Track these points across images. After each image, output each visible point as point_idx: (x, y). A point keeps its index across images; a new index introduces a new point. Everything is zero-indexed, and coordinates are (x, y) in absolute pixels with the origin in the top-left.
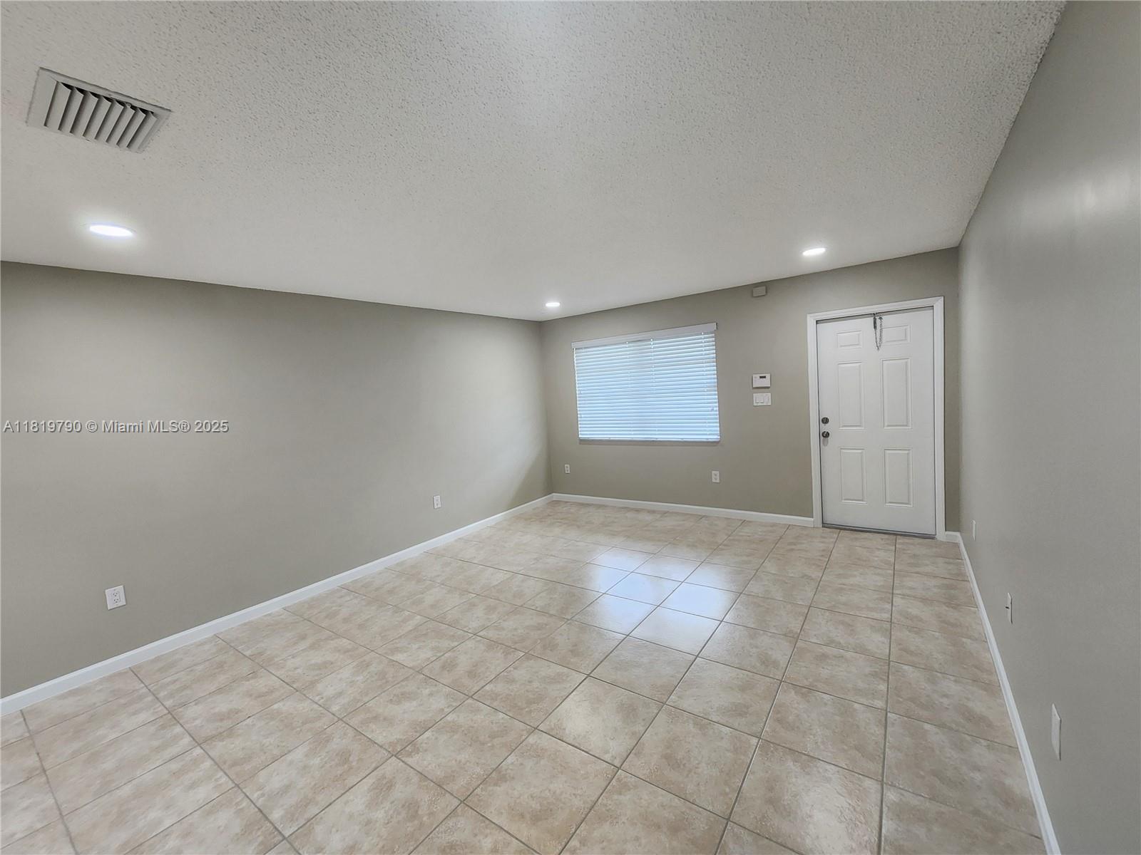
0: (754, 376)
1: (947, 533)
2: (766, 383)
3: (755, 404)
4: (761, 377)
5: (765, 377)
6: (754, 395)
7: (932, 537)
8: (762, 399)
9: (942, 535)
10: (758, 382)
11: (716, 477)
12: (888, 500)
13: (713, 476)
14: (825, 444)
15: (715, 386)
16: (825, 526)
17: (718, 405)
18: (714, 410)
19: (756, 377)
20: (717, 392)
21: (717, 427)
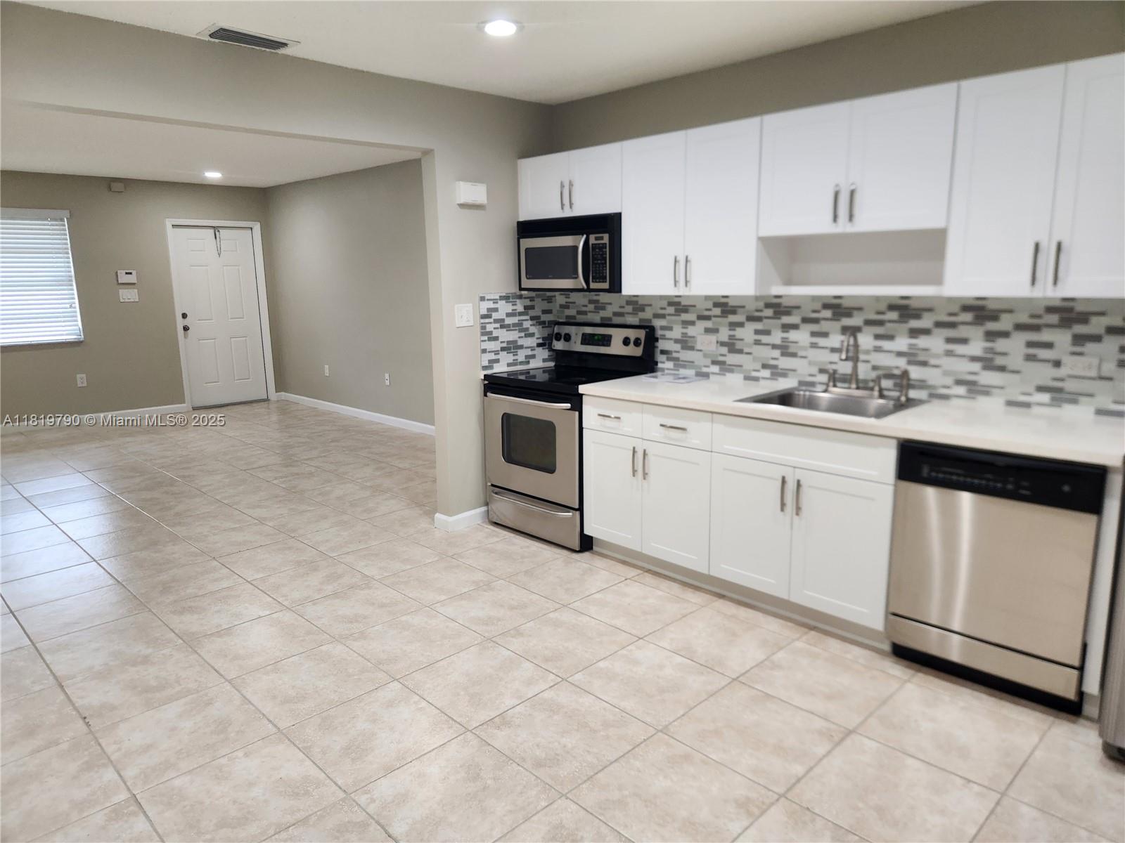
0: (119, 272)
1: (278, 394)
2: (132, 279)
3: (122, 301)
4: (127, 273)
5: (131, 273)
6: (120, 290)
8: (128, 295)
9: (273, 395)
10: (123, 278)
11: (81, 380)
12: (236, 378)
13: (78, 380)
14: (186, 337)
15: (71, 281)
16: (195, 409)
17: (76, 301)
18: (71, 307)
19: (121, 273)
20: (75, 287)
21: (77, 325)
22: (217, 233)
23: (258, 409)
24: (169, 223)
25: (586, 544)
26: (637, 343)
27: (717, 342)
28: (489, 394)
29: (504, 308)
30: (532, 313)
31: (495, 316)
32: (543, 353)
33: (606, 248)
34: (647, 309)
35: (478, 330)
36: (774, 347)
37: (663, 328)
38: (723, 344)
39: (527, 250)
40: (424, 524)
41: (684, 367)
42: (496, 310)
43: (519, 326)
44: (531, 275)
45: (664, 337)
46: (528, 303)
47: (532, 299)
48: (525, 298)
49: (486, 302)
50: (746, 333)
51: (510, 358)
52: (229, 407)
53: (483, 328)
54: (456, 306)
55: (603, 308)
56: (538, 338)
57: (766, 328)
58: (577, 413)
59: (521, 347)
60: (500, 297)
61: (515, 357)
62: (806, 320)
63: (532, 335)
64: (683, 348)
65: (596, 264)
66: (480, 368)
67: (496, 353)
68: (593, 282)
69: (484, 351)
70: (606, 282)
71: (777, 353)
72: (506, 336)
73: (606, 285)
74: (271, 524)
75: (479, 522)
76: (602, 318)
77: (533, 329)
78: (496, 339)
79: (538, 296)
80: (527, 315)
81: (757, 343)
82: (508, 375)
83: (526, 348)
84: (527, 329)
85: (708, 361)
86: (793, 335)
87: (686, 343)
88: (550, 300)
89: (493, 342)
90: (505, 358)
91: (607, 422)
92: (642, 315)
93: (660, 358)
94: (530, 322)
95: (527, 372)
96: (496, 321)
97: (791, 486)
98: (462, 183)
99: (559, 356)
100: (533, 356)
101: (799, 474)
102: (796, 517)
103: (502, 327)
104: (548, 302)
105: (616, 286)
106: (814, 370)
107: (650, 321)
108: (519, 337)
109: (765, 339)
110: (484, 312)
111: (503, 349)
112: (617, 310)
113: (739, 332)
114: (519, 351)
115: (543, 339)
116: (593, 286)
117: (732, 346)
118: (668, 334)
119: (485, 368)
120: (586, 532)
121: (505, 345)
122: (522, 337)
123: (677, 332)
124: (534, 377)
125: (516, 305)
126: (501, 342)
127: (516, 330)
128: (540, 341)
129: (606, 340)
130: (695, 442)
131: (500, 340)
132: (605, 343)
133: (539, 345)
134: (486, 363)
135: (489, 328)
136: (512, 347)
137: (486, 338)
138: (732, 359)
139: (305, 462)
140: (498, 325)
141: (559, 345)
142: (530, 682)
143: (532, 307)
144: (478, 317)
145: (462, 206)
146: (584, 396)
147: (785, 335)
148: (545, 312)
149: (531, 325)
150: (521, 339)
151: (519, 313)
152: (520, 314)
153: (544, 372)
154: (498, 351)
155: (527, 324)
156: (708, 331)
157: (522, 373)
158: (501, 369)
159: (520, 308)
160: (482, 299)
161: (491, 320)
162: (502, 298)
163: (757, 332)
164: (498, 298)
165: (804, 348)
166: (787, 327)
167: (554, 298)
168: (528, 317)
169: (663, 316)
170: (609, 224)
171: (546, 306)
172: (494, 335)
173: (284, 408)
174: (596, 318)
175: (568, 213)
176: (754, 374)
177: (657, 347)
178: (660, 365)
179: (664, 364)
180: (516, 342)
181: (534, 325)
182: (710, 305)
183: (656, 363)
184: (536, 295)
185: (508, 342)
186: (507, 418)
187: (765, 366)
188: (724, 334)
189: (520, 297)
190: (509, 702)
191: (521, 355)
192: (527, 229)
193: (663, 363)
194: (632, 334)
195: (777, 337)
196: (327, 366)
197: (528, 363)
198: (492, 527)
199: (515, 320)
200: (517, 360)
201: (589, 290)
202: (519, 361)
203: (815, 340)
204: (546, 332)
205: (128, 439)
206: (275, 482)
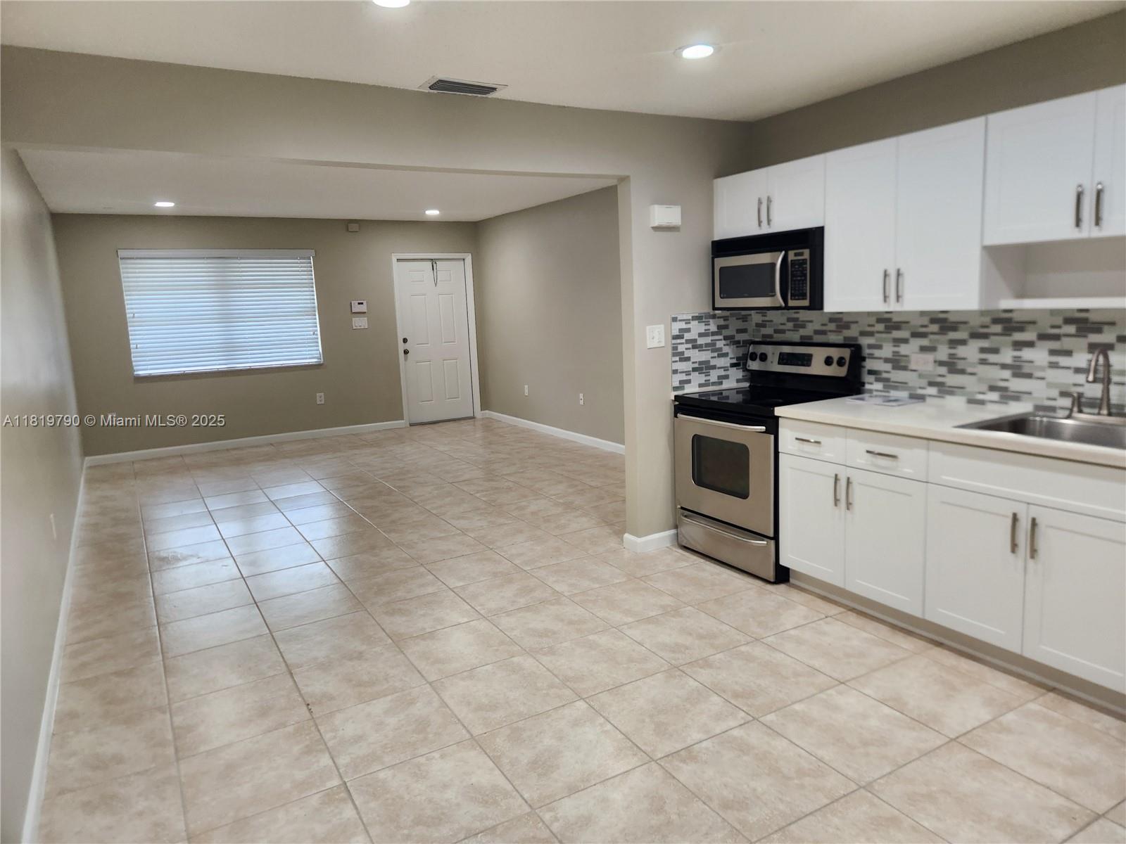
0: (353, 302)
1: (483, 412)
2: (363, 308)
3: (354, 328)
4: (359, 304)
5: (362, 303)
6: (353, 319)
7: (473, 418)
8: (360, 323)
9: (479, 414)
10: (356, 308)
11: (320, 398)
12: (447, 397)
13: (318, 398)
14: (406, 359)
15: (315, 311)
16: (411, 425)
17: (318, 329)
18: (314, 334)
19: (355, 303)
20: (317, 316)
21: (318, 350)
22: (434, 265)
23: (466, 426)
24: (394, 258)
25: (782, 575)
26: (841, 362)
27: (935, 362)
28: (679, 415)
29: (697, 328)
30: (726, 332)
31: (687, 336)
32: (737, 374)
33: (806, 264)
34: (853, 326)
35: (670, 351)
36: (1004, 366)
37: (870, 346)
38: (941, 363)
39: (722, 269)
40: (613, 543)
41: (895, 388)
42: (688, 330)
43: (711, 346)
44: (725, 294)
45: (872, 356)
46: (722, 322)
47: (726, 319)
48: (718, 318)
49: (678, 322)
50: (970, 351)
51: (702, 379)
52: (441, 424)
53: (675, 348)
54: (648, 328)
55: (803, 326)
56: (731, 358)
57: (994, 346)
58: (772, 437)
59: (714, 367)
60: (692, 317)
61: (708, 378)
62: (1043, 337)
63: (726, 355)
64: (894, 368)
65: (795, 281)
66: (670, 388)
67: (688, 373)
68: (791, 299)
69: (675, 372)
70: (806, 299)
71: (1007, 374)
72: (698, 356)
73: (806, 303)
74: (472, 535)
75: (668, 545)
76: (801, 337)
77: (726, 349)
78: (688, 359)
79: (732, 315)
80: (721, 335)
81: (983, 362)
82: (700, 396)
83: (719, 368)
84: (720, 349)
85: (924, 382)
86: (1027, 354)
87: (898, 363)
88: (745, 319)
89: (685, 363)
90: (697, 379)
91: (806, 447)
92: (847, 333)
93: (867, 378)
94: (724, 342)
95: (720, 393)
96: (688, 341)
97: (1024, 525)
98: (656, 207)
99: (754, 376)
100: (726, 377)
101: (1034, 511)
102: (1031, 563)
103: (694, 347)
104: (743, 321)
105: (817, 302)
106: (1054, 393)
107: (856, 339)
108: (712, 358)
109: (992, 358)
110: (676, 332)
111: (694, 370)
112: (818, 327)
113: (961, 351)
114: (711, 371)
115: (738, 358)
116: (791, 303)
117: (952, 366)
118: (877, 353)
119: (675, 389)
120: (782, 563)
121: (696, 365)
122: (715, 357)
123: (887, 351)
124: (727, 397)
125: (709, 325)
126: (693, 363)
127: (709, 350)
128: (734, 361)
129: (806, 360)
130: (908, 471)
131: (692, 360)
132: (805, 362)
133: (733, 365)
134: (677, 384)
135: (681, 348)
136: (703, 368)
137: (677, 358)
138: (953, 380)
139: (505, 477)
140: (690, 346)
141: (754, 365)
142: (718, 717)
143: (726, 327)
144: (670, 338)
145: (656, 229)
146: (780, 419)
147: (1017, 353)
148: (739, 331)
149: (724, 345)
150: (715, 359)
151: (712, 332)
152: (713, 334)
153: (738, 393)
154: (690, 371)
155: (720, 344)
156: (923, 349)
157: (714, 393)
158: (691, 389)
159: (713, 328)
160: (675, 319)
161: (683, 341)
162: (694, 318)
163: (983, 350)
164: (690, 318)
165: (1042, 369)
166: (1019, 345)
167: (749, 317)
168: (721, 337)
169: (871, 334)
170: (811, 239)
171: (740, 325)
172: (686, 356)
173: (488, 426)
174: (795, 337)
175: (765, 230)
176: (980, 397)
177: (864, 367)
178: (867, 387)
179: (873, 385)
180: (708, 362)
181: (727, 345)
182: (925, 321)
183: (863, 384)
184: (731, 314)
185: (701, 363)
186: (697, 440)
187: (993, 388)
188: (943, 353)
189: (714, 317)
190: (696, 736)
191: (714, 375)
192: (722, 248)
193: (871, 384)
194: (835, 353)
195: (1007, 356)
196: (526, 386)
197: (721, 383)
198: (681, 551)
199: (708, 340)
200: (709, 380)
201: (787, 308)
202: (711, 381)
203: (1054, 359)
204: (740, 352)
205: (357, 451)
206: (478, 495)
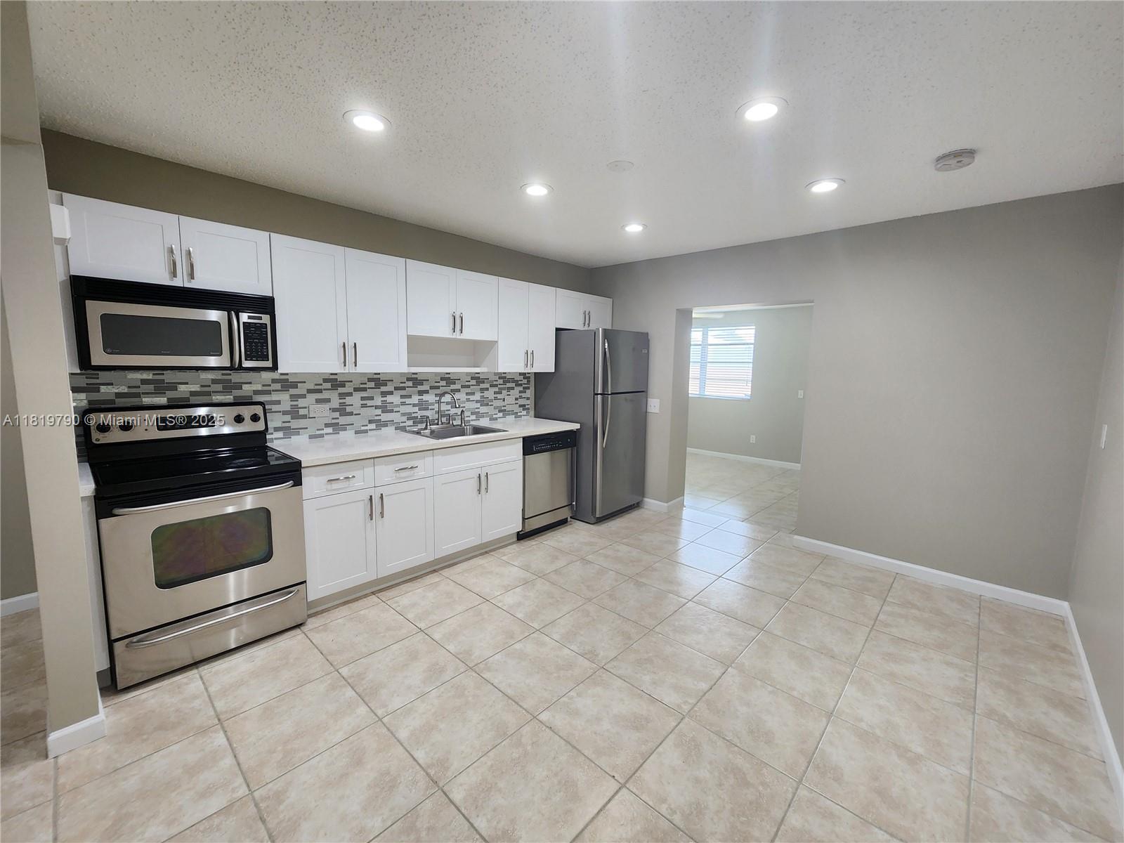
27: (330, 409)
33: (265, 328)
36: (377, 407)
37: (269, 403)
38: (334, 410)
45: (275, 411)
50: (355, 400)
57: (370, 395)
62: (397, 388)
65: (251, 343)
68: (246, 360)
70: (267, 360)
71: (379, 412)
81: (364, 406)
86: (389, 398)
87: (294, 413)
101: (486, 470)
102: (485, 495)
109: (369, 403)
113: (348, 400)
116: (247, 364)
117: (342, 411)
120: (311, 599)
123: (286, 404)
138: (343, 420)
147: (384, 399)
156: (318, 401)
163: (363, 398)
165: (397, 406)
166: (384, 394)
187: (370, 422)
188: (335, 402)
194: (246, 412)
195: (378, 401)
201: (241, 368)
203: (403, 400)
